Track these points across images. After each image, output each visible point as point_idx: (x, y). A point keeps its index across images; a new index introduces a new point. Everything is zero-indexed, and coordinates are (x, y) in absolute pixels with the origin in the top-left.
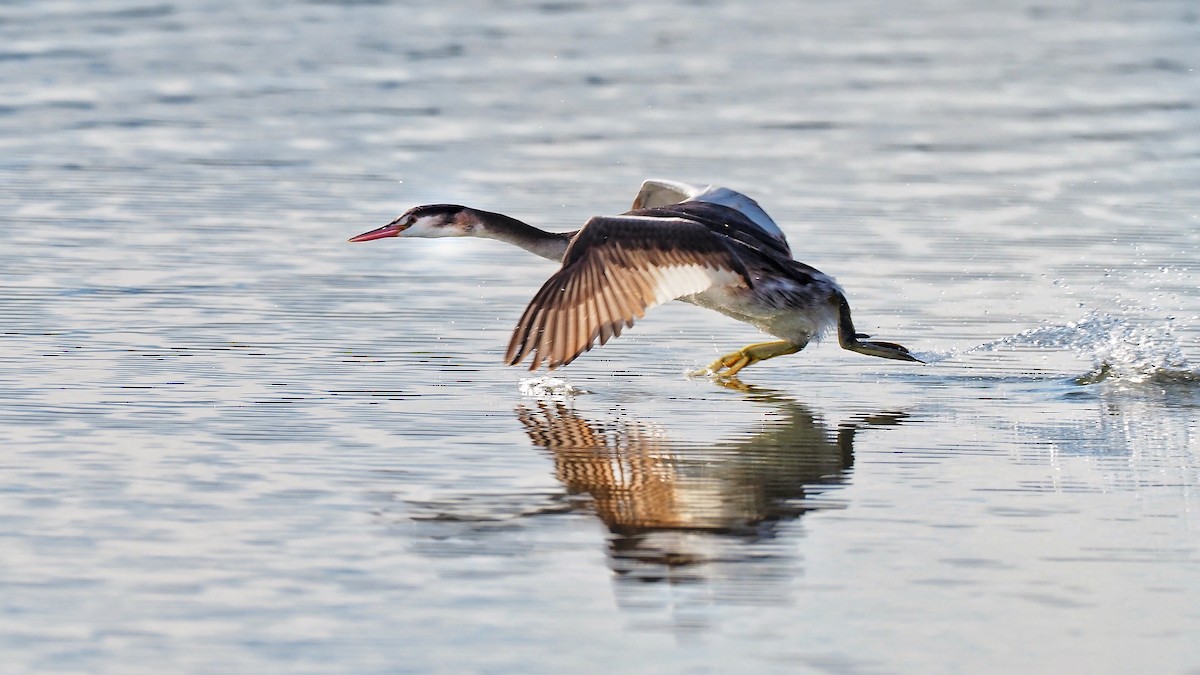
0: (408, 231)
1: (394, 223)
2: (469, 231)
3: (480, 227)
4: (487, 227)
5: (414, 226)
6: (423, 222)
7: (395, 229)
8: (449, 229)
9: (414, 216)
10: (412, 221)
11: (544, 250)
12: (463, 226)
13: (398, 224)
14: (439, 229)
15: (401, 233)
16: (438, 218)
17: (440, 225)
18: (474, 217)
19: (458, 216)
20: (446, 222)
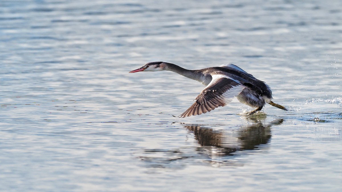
0: (146, 69)
1: (142, 67)
2: (164, 69)
3: (167, 67)
4: (169, 67)
5: (148, 68)
6: (151, 67)
7: (143, 69)
8: (158, 68)
9: (148, 65)
10: (148, 67)
11: (185, 74)
12: (162, 68)
13: (143, 68)
14: (155, 69)
15: (144, 70)
16: (155, 66)
17: (156, 68)
18: (165, 64)
19: (160, 65)
20: (157, 67)
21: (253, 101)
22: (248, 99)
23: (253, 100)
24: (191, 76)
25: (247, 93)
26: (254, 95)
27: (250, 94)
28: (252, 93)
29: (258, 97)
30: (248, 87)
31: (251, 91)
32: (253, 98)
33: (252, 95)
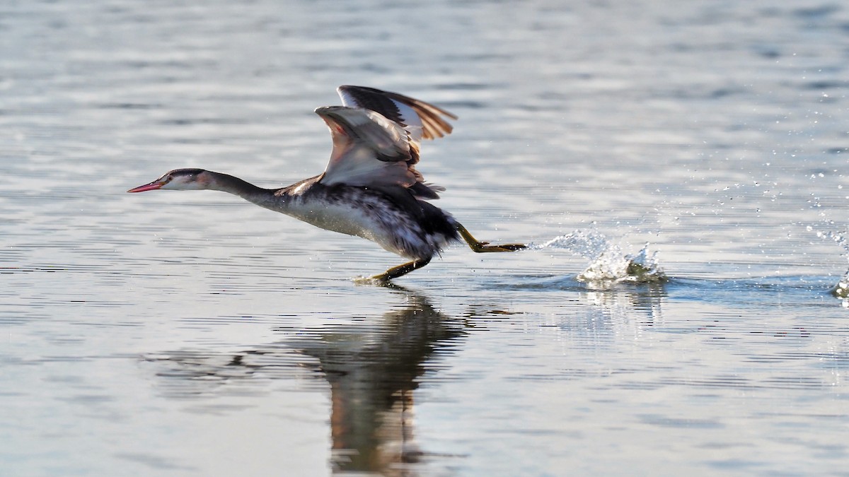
0: (166, 186)
2: (207, 187)
3: (214, 183)
4: (218, 183)
5: (170, 183)
6: (178, 180)
7: (159, 185)
8: (193, 184)
9: (171, 176)
10: (170, 179)
12: (203, 183)
13: (160, 181)
14: (187, 184)
15: (162, 187)
16: (186, 177)
17: (188, 182)
18: (210, 176)
19: (199, 176)
20: (192, 180)
21: (410, 247)
22: (399, 240)
23: (411, 245)
24: (268, 202)
25: (397, 227)
26: (414, 231)
27: (403, 228)
28: (409, 226)
29: (422, 236)
30: (400, 213)
31: (407, 221)
32: (411, 238)
33: (409, 232)
